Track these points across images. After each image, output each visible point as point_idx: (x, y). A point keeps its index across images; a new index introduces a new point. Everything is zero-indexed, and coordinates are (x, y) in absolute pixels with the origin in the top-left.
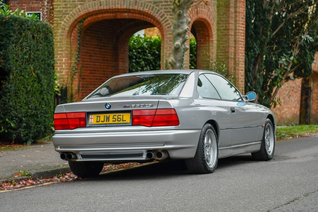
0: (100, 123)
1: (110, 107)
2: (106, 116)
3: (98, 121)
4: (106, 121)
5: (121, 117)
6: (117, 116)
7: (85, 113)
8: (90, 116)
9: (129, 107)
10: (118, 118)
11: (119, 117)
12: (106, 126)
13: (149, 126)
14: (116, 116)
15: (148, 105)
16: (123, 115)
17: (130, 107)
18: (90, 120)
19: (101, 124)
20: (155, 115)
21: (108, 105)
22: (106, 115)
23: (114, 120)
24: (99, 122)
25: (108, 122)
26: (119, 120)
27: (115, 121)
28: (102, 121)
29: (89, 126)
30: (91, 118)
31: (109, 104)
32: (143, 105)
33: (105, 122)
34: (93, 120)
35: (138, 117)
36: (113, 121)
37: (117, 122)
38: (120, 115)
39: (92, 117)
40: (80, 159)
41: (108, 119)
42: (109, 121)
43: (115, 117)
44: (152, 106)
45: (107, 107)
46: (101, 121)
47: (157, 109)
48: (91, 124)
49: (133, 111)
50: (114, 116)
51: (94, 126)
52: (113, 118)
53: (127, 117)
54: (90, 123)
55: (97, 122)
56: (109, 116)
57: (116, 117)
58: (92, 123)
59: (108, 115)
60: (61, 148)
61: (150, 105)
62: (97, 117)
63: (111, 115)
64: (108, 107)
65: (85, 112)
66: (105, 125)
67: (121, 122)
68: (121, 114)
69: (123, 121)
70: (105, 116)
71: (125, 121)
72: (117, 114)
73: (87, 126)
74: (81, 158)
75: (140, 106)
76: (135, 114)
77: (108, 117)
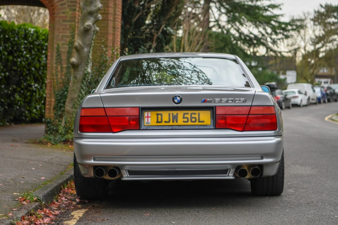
0: (163, 124)
1: (180, 102)
2: (173, 114)
3: (160, 120)
4: (173, 122)
5: (197, 116)
6: (190, 114)
7: (138, 108)
8: (146, 114)
9: (210, 102)
10: (192, 118)
11: (193, 116)
12: (172, 128)
13: (239, 130)
14: (188, 114)
15: (240, 100)
16: (199, 114)
17: (213, 102)
18: (146, 119)
19: (164, 126)
20: (249, 114)
21: (178, 98)
22: (171, 112)
23: (186, 120)
24: (161, 122)
25: (175, 123)
26: (193, 120)
27: (188, 121)
28: (165, 122)
29: (145, 129)
30: (148, 117)
31: (179, 96)
32: (232, 100)
33: (171, 123)
34: (149, 119)
35: (224, 117)
36: (184, 122)
37: (190, 123)
38: (195, 114)
39: (149, 115)
40: (126, 177)
41: (175, 118)
42: (177, 122)
43: (186, 116)
44: (245, 101)
45: (176, 101)
46: (164, 120)
47: (251, 105)
48: (148, 125)
49: (217, 107)
50: (184, 114)
51: (152, 128)
52: (184, 118)
53: (206, 117)
54: (145, 124)
55: (158, 122)
56: (177, 114)
57: (189, 116)
58: (150, 124)
59: (175, 113)
60: (95, 160)
61: (242, 99)
62: (157, 115)
63: (180, 114)
64: (178, 100)
65: (140, 107)
66: (170, 128)
67: (197, 123)
68: (197, 112)
69: (199, 122)
70: (169, 114)
71: (203, 122)
72: (190, 112)
73: (141, 129)
74: (129, 176)
75: (227, 101)
76: (219, 112)
77: (175, 115)
